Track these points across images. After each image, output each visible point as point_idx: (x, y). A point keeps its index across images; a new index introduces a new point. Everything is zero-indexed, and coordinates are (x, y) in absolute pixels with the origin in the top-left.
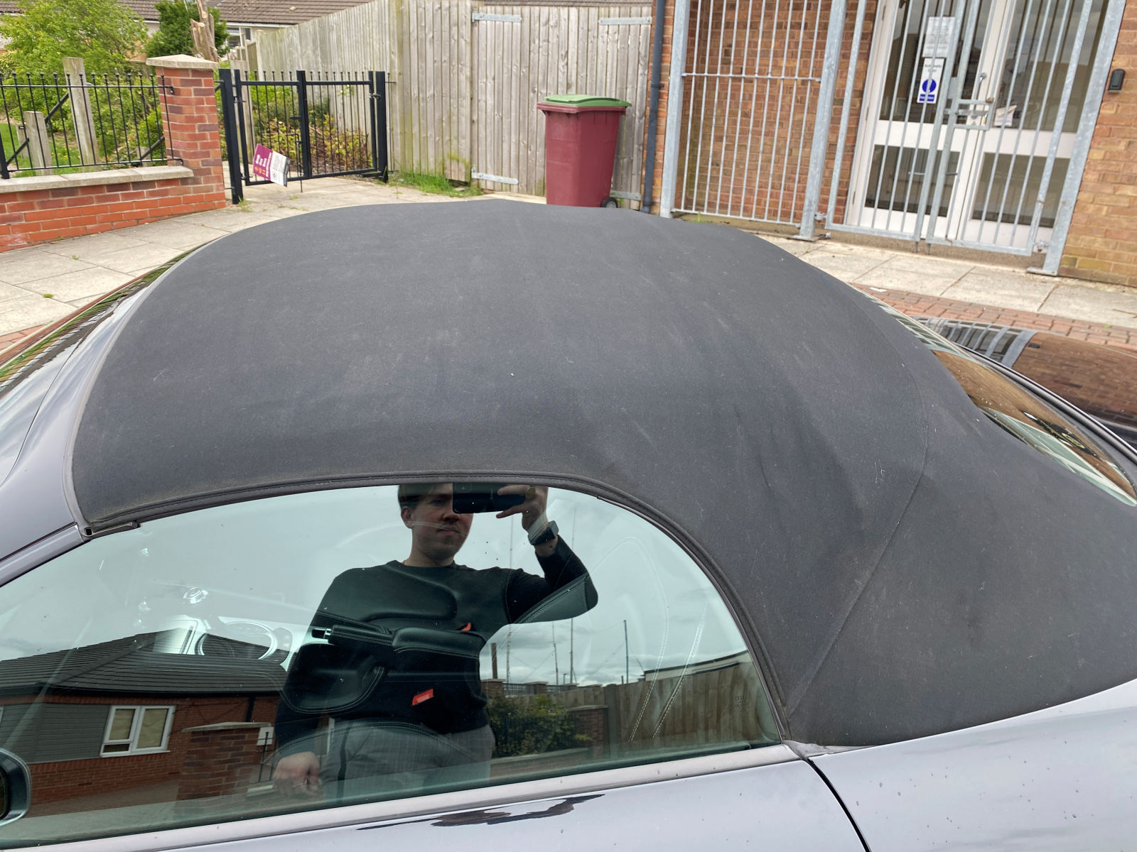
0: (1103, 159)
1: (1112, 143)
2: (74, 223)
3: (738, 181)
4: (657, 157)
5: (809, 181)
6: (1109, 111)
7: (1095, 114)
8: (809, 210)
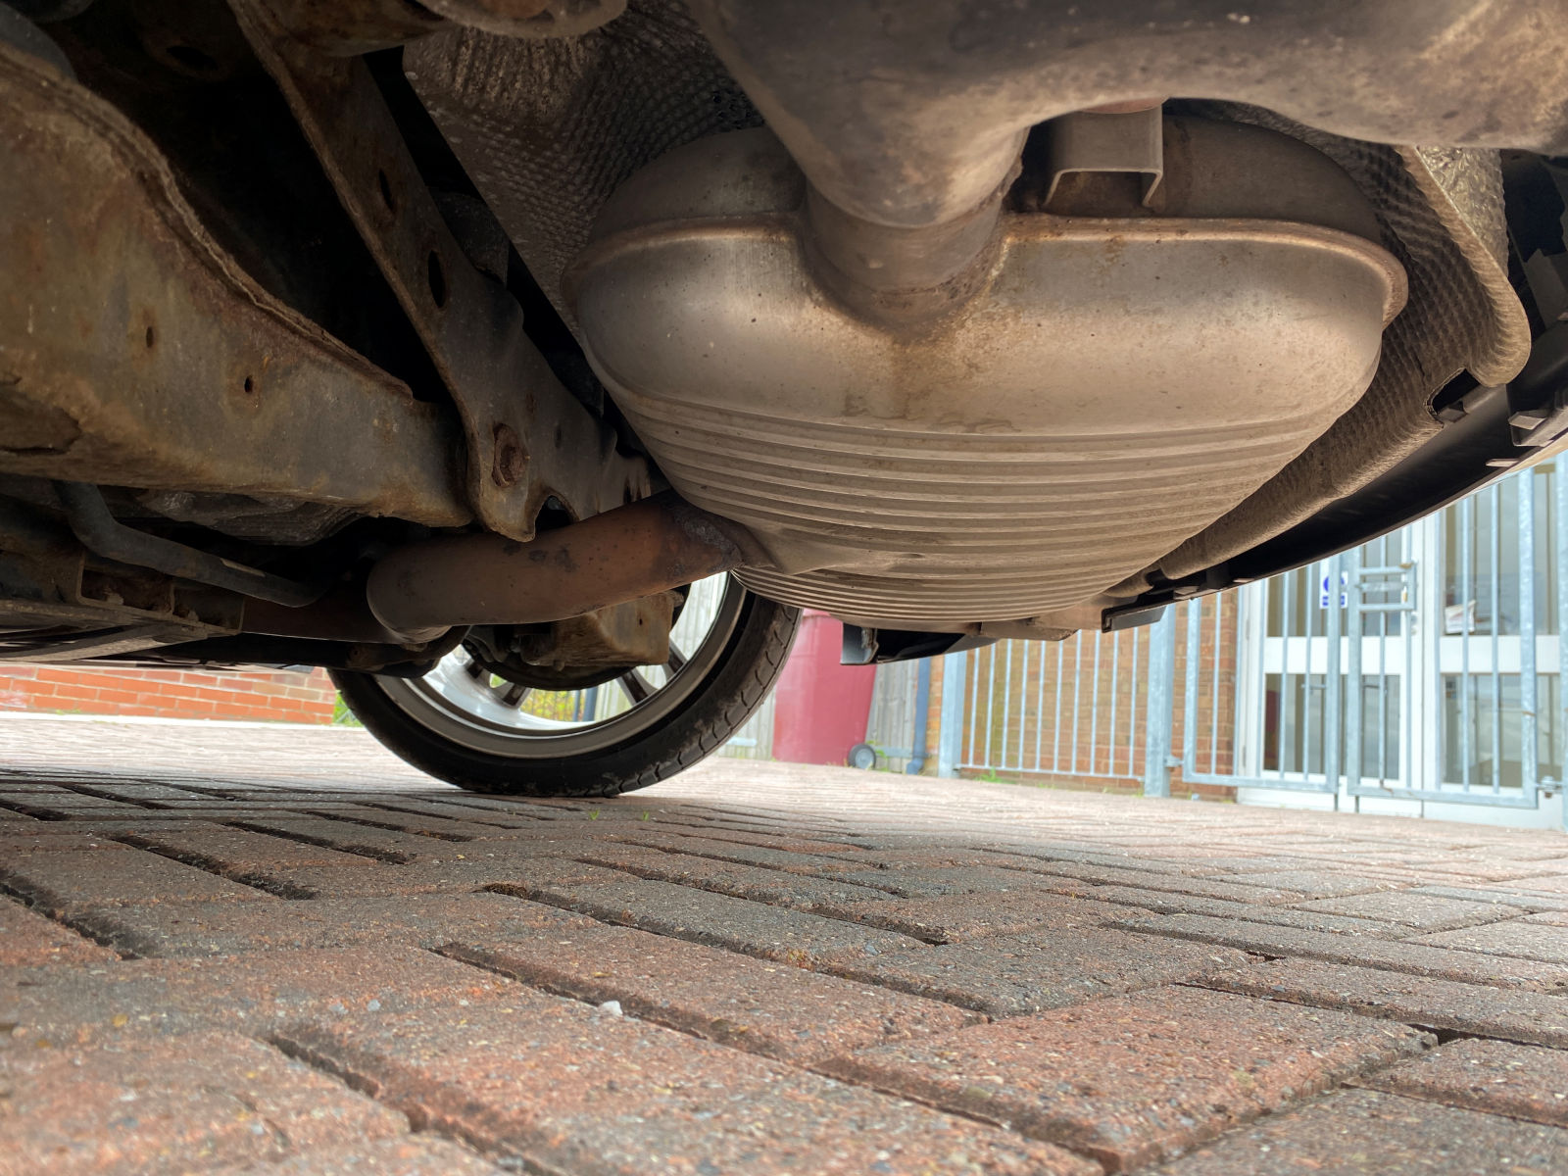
2: (103, 696)
3: (1065, 736)
4: (934, 689)
5: (1151, 707)
8: (1154, 753)
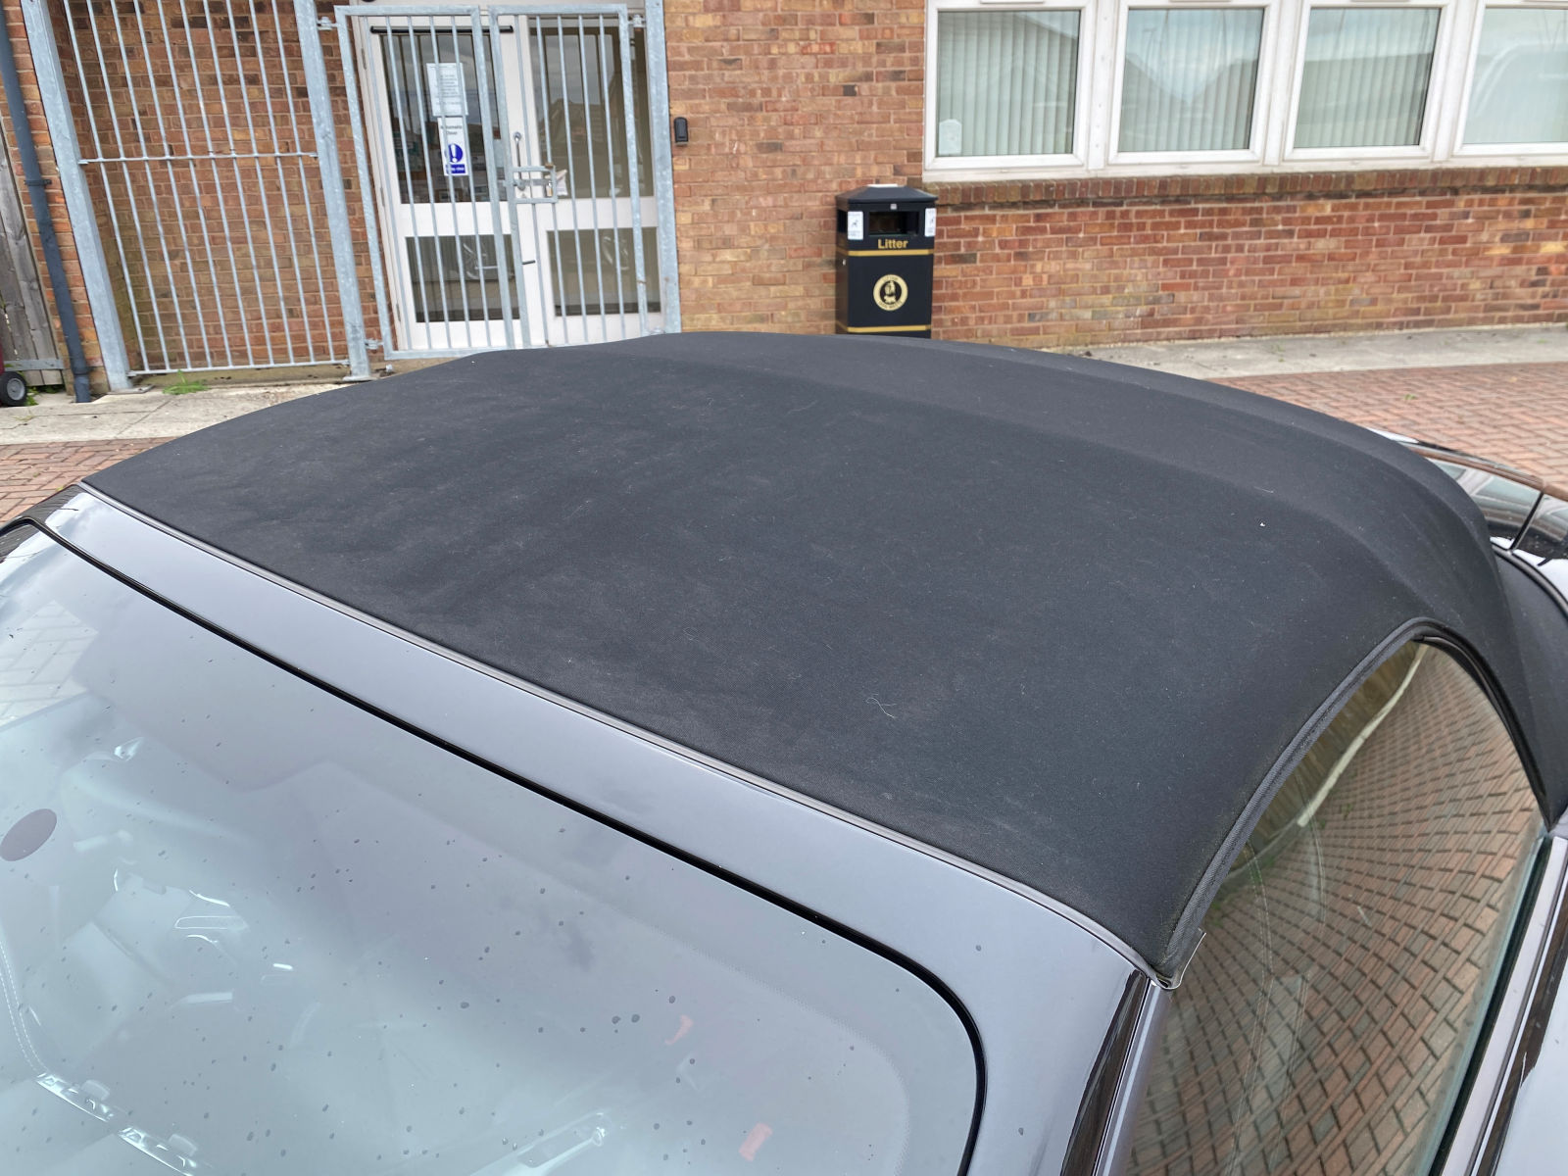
0: (693, 223)
1: (697, 203)
4: (75, 296)
5: (344, 298)
6: (682, 167)
7: (670, 171)
8: (355, 339)
